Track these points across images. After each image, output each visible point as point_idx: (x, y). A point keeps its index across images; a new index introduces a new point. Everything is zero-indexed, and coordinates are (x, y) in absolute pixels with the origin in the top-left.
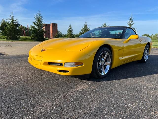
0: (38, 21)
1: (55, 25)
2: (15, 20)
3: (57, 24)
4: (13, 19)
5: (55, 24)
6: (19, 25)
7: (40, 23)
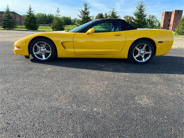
0: (139, 11)
1: (178, 13)
2: (116, 13)
3: (182, 11)
4: (114, 11)
5: (179, 11)
6: (118, 17)
7: (141, 13)
